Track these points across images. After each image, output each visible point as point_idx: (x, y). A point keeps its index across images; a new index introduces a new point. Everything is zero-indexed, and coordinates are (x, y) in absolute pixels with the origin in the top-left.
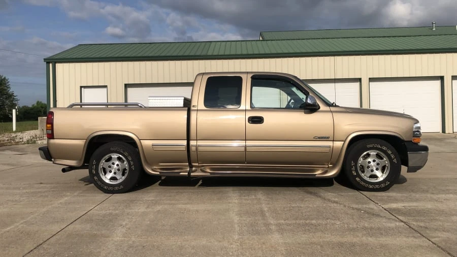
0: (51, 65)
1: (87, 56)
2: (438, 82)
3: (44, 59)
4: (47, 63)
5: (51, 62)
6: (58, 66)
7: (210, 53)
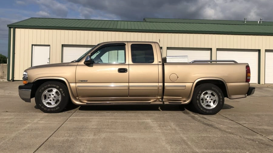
0: (12, 29)
1: (38, 25)
2: (257, 53)
3: (8, 25)
4: (9, 28)
5: (12, 28)
6: (17, 30)
7: (118, 27)
